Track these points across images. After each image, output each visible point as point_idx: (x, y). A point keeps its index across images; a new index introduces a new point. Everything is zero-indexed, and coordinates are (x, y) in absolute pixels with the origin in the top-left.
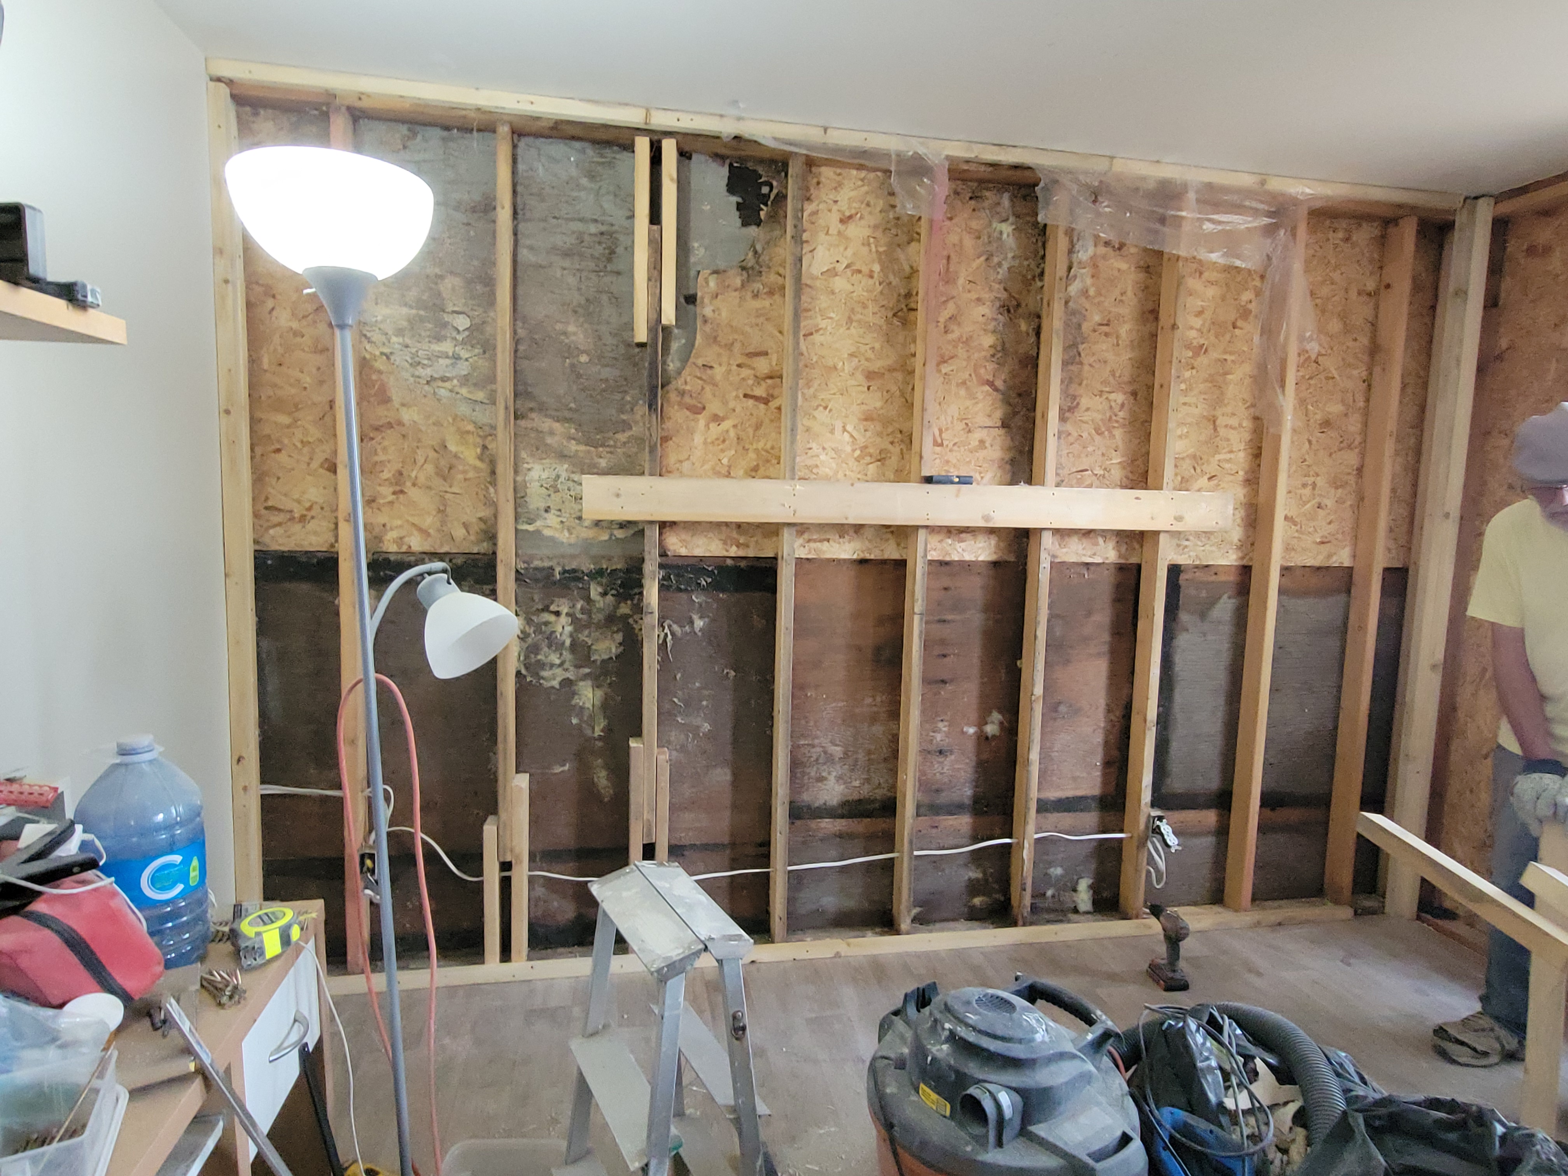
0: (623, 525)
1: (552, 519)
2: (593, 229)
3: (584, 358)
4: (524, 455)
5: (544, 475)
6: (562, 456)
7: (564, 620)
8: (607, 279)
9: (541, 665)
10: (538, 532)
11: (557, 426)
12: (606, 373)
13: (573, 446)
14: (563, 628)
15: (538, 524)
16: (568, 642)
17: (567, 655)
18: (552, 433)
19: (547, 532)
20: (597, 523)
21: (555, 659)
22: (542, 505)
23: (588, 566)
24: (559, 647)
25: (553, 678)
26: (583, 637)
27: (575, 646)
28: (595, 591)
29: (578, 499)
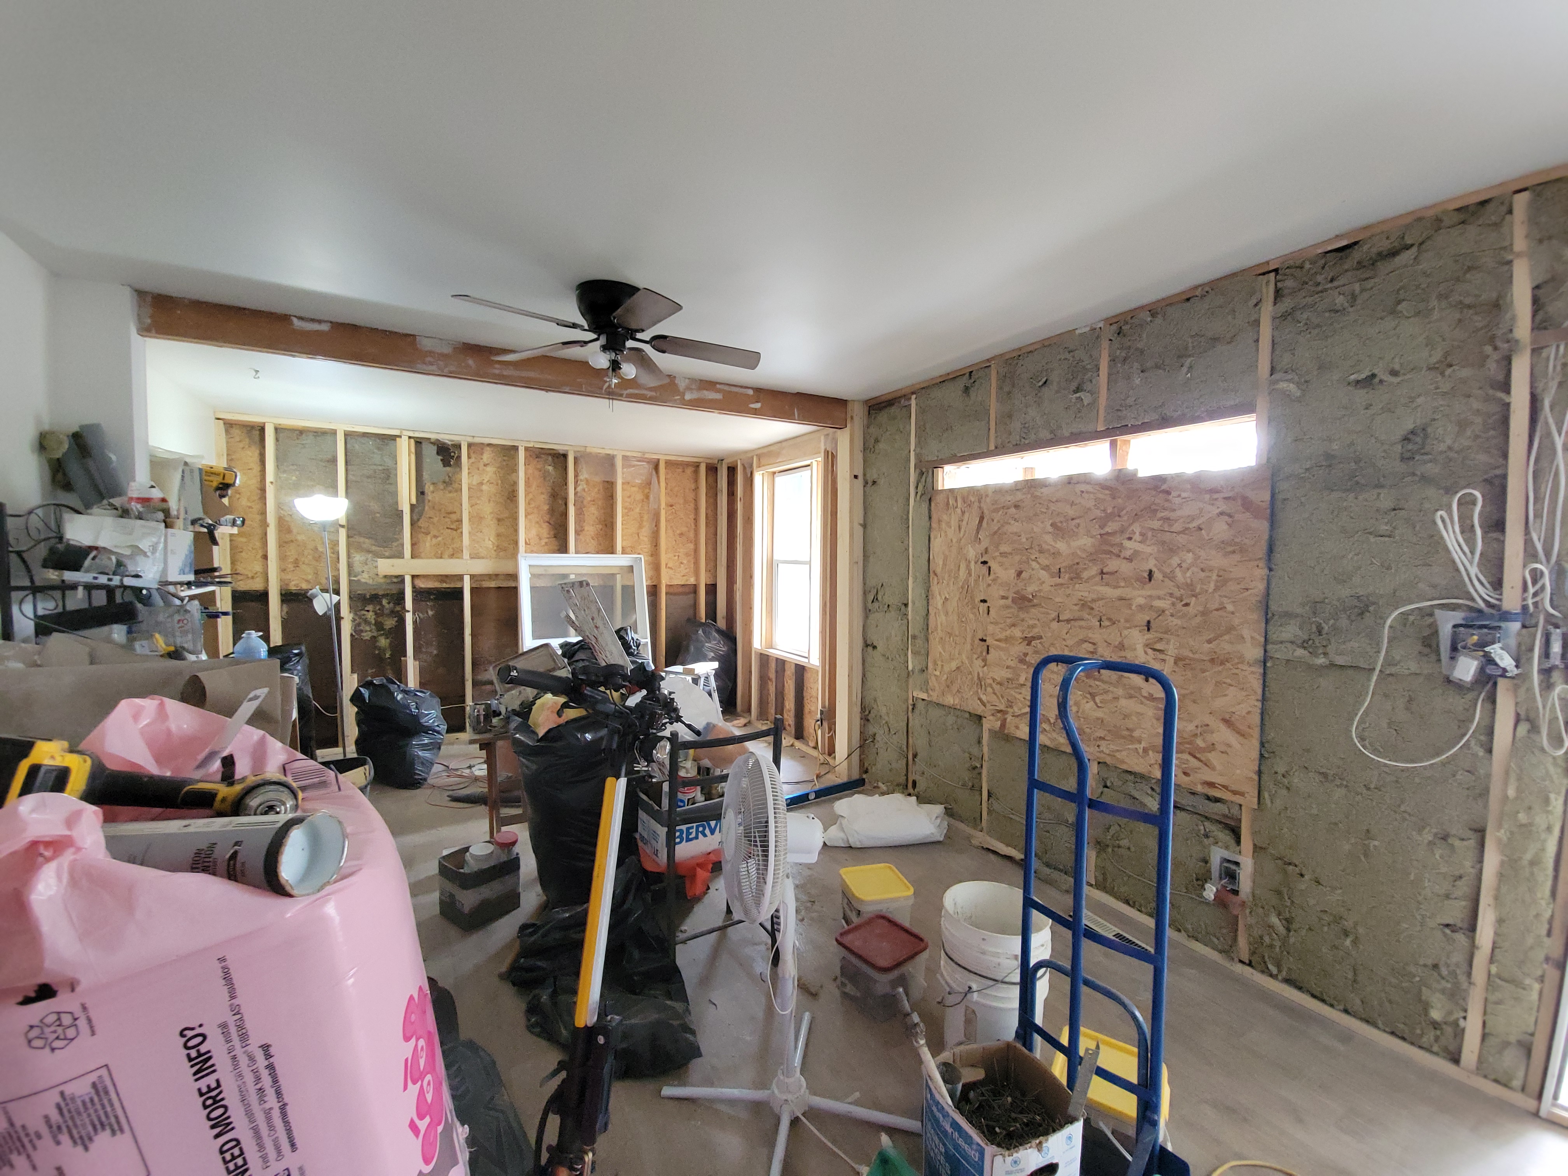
0: (397, 577)
1: (365, 575)
2: (380, 468)
3: (378, 515)
4: (352, 551)
5: (362, 559)
6: (369, 551)
7: (371, 613)
8: (387, 486)
9: (362, 631)
10: (359, 580)
11: (367, 540)
12: (388, 520)
13: (374, 548)
14: (371, 616)
15: (359, 577)
16: (373, 622)
17: (374, 627)
18: (364, 543)
19: (363, 580)
20: (385, 576)
21: (368, 628)
22: (360, 570)
23: (381, 593)
24: (369, 623)
25: (367, 636)
26: (379, 619)
27: (376, 624)
28: (384, 602)
29: (376, 567)
